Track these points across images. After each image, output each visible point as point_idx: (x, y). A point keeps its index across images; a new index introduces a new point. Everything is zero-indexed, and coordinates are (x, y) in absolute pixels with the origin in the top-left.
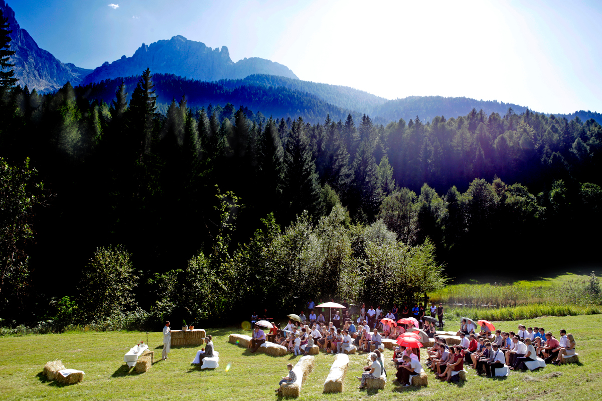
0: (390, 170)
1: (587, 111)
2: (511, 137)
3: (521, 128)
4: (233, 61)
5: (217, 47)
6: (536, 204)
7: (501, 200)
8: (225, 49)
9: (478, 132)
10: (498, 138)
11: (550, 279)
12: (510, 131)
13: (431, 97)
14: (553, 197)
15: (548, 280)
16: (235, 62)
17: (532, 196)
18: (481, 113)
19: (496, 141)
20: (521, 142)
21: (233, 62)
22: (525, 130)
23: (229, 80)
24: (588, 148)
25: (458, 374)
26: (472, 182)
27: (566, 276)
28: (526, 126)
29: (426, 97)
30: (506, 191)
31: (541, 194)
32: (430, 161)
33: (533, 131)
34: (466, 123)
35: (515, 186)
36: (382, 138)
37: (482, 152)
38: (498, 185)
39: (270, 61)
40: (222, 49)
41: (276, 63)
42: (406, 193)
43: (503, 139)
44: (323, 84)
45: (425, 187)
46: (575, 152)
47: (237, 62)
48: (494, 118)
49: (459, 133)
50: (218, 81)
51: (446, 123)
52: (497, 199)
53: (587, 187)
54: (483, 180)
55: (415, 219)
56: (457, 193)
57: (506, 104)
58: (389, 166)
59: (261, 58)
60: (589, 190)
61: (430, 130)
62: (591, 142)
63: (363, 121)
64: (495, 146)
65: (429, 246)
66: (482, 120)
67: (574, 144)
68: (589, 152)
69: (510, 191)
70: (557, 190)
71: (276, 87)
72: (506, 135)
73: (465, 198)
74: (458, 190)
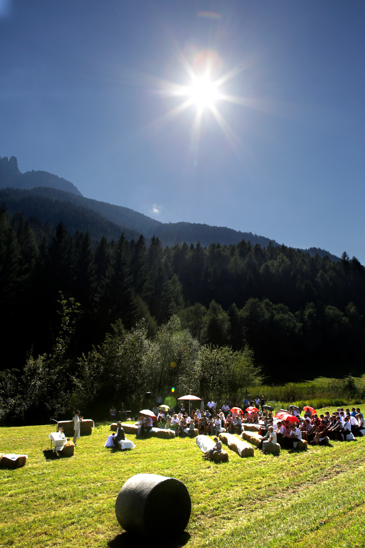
0: (180, 286)
1: (318, 248)
2: (273, 265)
3: (280, 258)
4: (20, 171)
5: (6, 156)
6: (295, 321)
7: (270, 317)
8: (14, 159)
9: (247, 259)
10: (263, 265)
11: (310, 381)
12: (272, 260)
13: (199, 225)
14: (307, 316)
15: (309, 382)
16: (23, 173)
17: (291, 314)
18: (249, 244)
19: (262, 267)
20: (280, 270)
21: (21, 173)
22: (283, 261)
23: (16, 189)
24: (328, 278)
25: (324, 439)
26: (247, 300)
27: (320, 379)
28: (284, 258)
29: (195, 224)
30: (273, 309)
31: (297, 313)
32: (209, 281)
33: (288, 262)
34: (237, 251)
35: (279, 305)
36: (168, 257)
37: (252, 276)
38: (267, 304)
39: (57, 177)
40: (11, 159)
41: (62, 179)
42: (199, 308)
43: (267, 266)
44: (105, 203)
45: (213, 303)
46: (319, 280)
47: (25, 173)
48: (258, 249)
49: (232, 260)
50: (5, 189)
51: (221, 249)
52: (267, 315)
53: (330, 309)
54: (257, 300)
55: (206, 329)
56: (237, 309)
57: (258, 236)
58: (178, 283)
59: (48, 172)
60: (331, 311)
61: (208, 254)
62: (329, 273)
63: (152, 242)
64: (261, 271)
65: (247, 351)
66: (249, 249)
67: (319, 274)
68: (328, 281)
69: (275, 309)
70: (310, 311)
71: (62, 202)
72: (269, 263)
73: (242, 313)
74: (237, 307)
